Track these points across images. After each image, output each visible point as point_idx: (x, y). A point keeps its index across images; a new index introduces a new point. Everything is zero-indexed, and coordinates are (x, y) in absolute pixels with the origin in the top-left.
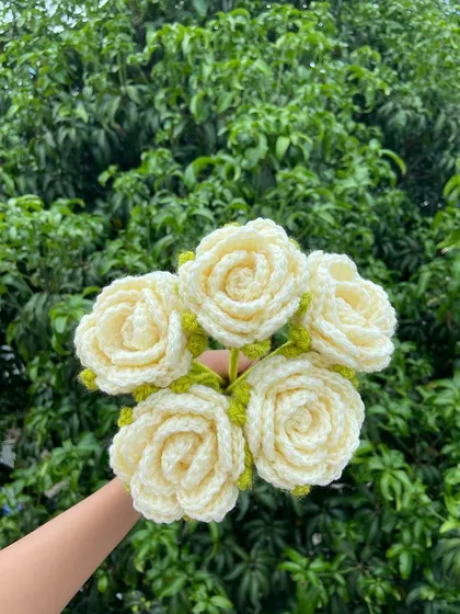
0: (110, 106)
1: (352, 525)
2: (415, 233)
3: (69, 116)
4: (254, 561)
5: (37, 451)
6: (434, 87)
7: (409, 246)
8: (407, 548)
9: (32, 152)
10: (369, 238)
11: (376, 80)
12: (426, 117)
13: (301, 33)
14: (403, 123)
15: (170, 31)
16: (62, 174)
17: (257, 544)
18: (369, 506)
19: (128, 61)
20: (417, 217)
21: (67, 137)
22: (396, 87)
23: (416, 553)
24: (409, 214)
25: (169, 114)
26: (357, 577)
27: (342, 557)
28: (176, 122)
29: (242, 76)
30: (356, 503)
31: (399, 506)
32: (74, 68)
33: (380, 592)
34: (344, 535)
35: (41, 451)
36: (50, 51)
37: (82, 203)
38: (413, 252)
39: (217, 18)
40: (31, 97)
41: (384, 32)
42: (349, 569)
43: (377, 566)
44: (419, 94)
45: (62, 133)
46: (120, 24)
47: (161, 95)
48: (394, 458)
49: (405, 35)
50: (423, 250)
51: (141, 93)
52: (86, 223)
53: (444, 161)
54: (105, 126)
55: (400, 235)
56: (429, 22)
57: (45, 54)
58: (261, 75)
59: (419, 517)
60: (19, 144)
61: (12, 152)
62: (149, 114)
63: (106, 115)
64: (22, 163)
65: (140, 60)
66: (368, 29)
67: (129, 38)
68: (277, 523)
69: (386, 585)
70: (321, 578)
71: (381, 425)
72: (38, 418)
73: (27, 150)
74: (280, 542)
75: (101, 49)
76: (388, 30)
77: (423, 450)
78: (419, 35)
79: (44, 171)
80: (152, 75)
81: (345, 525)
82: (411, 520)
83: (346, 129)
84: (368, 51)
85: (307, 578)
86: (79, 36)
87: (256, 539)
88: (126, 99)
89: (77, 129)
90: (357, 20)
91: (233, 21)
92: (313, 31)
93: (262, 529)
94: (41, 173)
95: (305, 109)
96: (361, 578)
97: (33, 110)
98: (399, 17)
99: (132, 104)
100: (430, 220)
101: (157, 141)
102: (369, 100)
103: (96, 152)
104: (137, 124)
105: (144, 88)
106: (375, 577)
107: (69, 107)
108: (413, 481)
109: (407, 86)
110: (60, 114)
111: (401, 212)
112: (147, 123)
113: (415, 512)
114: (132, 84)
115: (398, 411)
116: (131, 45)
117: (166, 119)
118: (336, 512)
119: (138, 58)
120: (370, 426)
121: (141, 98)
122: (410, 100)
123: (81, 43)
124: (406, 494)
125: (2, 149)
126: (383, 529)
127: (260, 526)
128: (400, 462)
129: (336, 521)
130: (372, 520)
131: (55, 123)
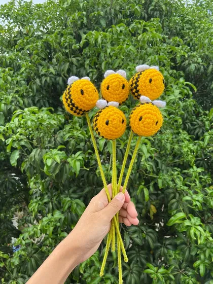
0: (65, 67)
1: (177, 252)
2: (201, 118)
3: (46, 72)
4: (132, 270)
5: (32, 221)
6: (207, 53)
7: (198, 124)
8: (203, 262)
9: (31, 87)
10: (180, 121)
11: (181, 51)
12: (204, 66)
13: (149, 33)
14: (194, 69)
15: (92, 34)
16: (43, 97)
17: (133, 262)
18: (184, 243)
19: (73, 48)
20: (201, 111)
21: (46, 80)
22: (189, 54)
23: (207, 265)
24: (198, 110)
25: (91, 70)
26: (180, 276)
27: (173, 267)
28: (94, 73)
29: (123, 53)
30: (178, 242)
31: (199, 242)
32: (48, 51)
33: (191, 283)
34: (173, 257)
35: (34, 220)
36: (38, 44)
37: (53, 109)
38: (200, 127)
39: (111, 27)
40: (30, 64)
41: (183, 29)
42: (176, 273)
43: (189, 271)
44: (201, 56)
45: (44, 79)
46: (69, 31)
47: (87, 62)
48: (196, 220)
49: (193, 30)
50: (205, 126)
51: (78, 61)
52: (57, 118)
54: (62, 76)
55: (193, 119)
56: (204, 25)
57: (36, 45)
58: (132, 52)
59: (208, 248)
60: (25, 84)
61: (22, 88)
62: (82, 70)
63: (63, 70)
64: (26, 93)
65: (78, 47)
66: (176, 28)
67: (72, 37)
68: (142, 252)
69: (193, 280)
70: (163, 277)
71: (189, 206)
72: (34, 204)
73: (28, 87)
74: (143, 261)
75: (60, 42)
76: (185, 29)
77: (208, 217)
78: (199, 30)
79: (35, 95)
80: (83, 53)
81: (174, 252)
82: (204, 249)
83: (169, 73)
84: (178, 39)
85: (157, 275)
86: (52, 37)
87: (132, 260)
88: (72, 63)
89: (50, 77)
90: (171, 25)
91: (119, 29)
92: (155, 32)
94: (34, 97)
96: (182, 277)
98: (190, 22)
99: (74, 65)
100: (207, 112)
102: (178, 60)
103: (58, 86)
105: (79, 58)
106: (188, 276)
107: (47, 67)
108: (205, 231)
109: (195, 53)
110: (43, 71)
111: (194, 109)
112: (81, 74)
113: (206, 245)
114: (74, 57)
115: (197, 199)
116: (74, 41)
117: (90, 72)
118: (169, 247)
119: (77, 46)
120: (184, 206)
121: (78, 63)
122: (196, 59)
123: (53, 40)
124: (202, 237)
125: (17, 87)
126: (191, 254)
127: (134, 254)
128: (199, 222)
129: (169, 250)
130: (186, 251)
131: (40, 75)
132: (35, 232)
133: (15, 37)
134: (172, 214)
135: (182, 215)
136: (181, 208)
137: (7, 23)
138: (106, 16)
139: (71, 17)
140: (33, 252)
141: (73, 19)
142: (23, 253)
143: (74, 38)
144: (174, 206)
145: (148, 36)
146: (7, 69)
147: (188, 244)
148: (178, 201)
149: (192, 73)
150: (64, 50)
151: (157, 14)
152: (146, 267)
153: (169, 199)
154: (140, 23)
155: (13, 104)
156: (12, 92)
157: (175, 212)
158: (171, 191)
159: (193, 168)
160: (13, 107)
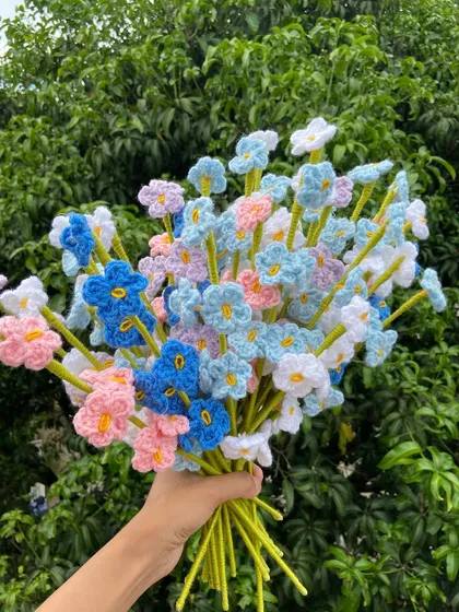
0: (165, 118)
1: (398, 526)
2: (455, 239)
3: (124, 127)
4: (296, 560)
5: (82, 446)
7: (449, 253)
8: (453, 549)
9: (89, 161)
11: (421, 89)
13: (353, 47)
14: (446, 130)
15: (229, 46)
16: (114, 183)
17: (299, 543)
18: (414, 508)
19: (185, 75)
21: (123, 146)
22: (437, 96)
24: (449, 220)
26: (402, 578)
27: (387, 558)
28: (231, 131)
29: (298, 88)
30: (400, 505)
31: (450, 506)
32: (130, 81)
33: (426, 593)
34: (390, 536)
36: (109, 65)
37: (136, 208)
38: (452, 258)
39: (272, 32)
40: (90, 109)
41: (423, 42)
42: (393, 570)
43: (422, 568)
45: (119, 143)
46: (176, 40)
47: (217, 107)
48: (442, 460)
51: (194, 103)
54: (159, 136)
55: (439, 241)
57: (105, 69)
58: (315, 86)
60: (76, 153)
61: (70, 161)
62: (202, 124)
63: (161, 125)
64: (78, 171)
65: (197, 73)
66: (407, 39)
67: (184, 53)
68: (317, 523)
69: (432, 586)
70: (366, 577)
71: (428, 428)
73: (85, 160)
74: (322, 542)
75: (158, 63)
76: (427, 41)
79: (98, 178)
80: (205, 87)
81: (391, 526)
82: (458, 522)
83: (393, 137)
84: (413, 61)
85: (352, 573)
86: (141, 51)
87: (297, 538)
88: (180, 111)
89: (133, 140)
90: (396, 32)
91: (288, 36)
92: (365, 46)
93: (302, 529)
94: (95, 181)
95: (359, 118)
96: (405, 579)
97: (92, 122)
98: (438, 28)
99: (185, 114)
101: (209, 150)
102: (414, 108)
103: (149, 160)
104: (189, 134)
105: (198, 100)
106: (421, 578)
107: (125, 118)
109: (450, 94)
110: (117, 126)
111: (441, 218)
112: (199, 133)
114: (186, 96)
115: (447, 413)
116: (188, 60)
117: (222, 129)
118: (378, 514)
119: (195, 71)
120: (415, 429)
121: (194, 109)
122: (452, 108)
123: (143, 57)
124: (455, 495)
125: (59, 158)
126: (428, 531)
127: (301, 526)
128: (449, 464)
129: (380, 522)
130: (417, 524)
131: (111, 133)
132: (90, 470)
133: (57, 50)
134: (391, 444)
135: (412, 447)
136: (410, 433)
137: (40, 21)
138: (258, 8)
139: (184, 8)
140: (85, 512)
141: (188, 12)
142: (65, 513)
143: (188, 55)
144: (395, 428)
145: (352, 53)
146: (39, 120)
147: (422, 510)
148: (402, 417)
149: (442, 138)
150: (165, 80)
151: (366, 7)
152: (326, 554)
153: (384, 412)
154: (333, 25)
155: (51, 195)
156: (49, 170)
157: (396, 440)
158: (387, 394)
159: (439, 347)
160: (52, 203)
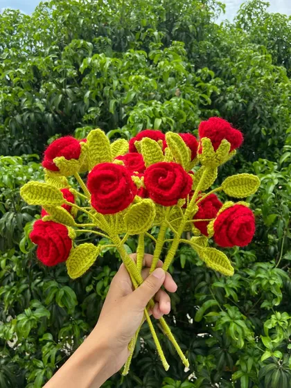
0: (56, 100)
1: (209, 358)
3: (30, 106)
4: (145, 385)
5: (4, 317)
6: (247, 88)
8: (245, 373)
9: (7, 126)
12: (243, 104)
14: (231, 107)
16: (25, 140)
17: (147, 373)
18: (218, 345)
19: (68, 75)
21: (29, 117)
27: (202, 380)
30: (210, 343)
34: (204, 365)
35: (7, 316)
37: (38, 157)
44: (238, 92)
45: (26, 116)
47: (87, 95)
51: (75, 93)
53: (254, 129)
54: (52, 111)
62: (80, 104)
63: (53, 105)
65: (75, 74)
74: (162, 372)
77: (250, 307)
78: (239, 58)
80: (82, 83)
81: (205, 358)
87: (146, 370)
88: (65, 95)
89: (35, 113)
93: (150, 364)
94: (12, 139)
99: (68, 99)
101: (84, 120)
103: (47, 127)
104: (71, 110)
107: (31, 100)
109: (232, 88)
110: (26, 105)
112: (78, 110)
114: (70, 88)
118: (197, 351)
120: (216, 292)
121: (73, 96)
122: (233, 95)
127: (149, 362)
128: (238, 315)
129: (199, 356)
130: (220, 355)
131: (22, 109)
132: (5, 334)
135: (213, 302)
136: (213, 294)
144: (204, 290)
148: (208, 285)
151: (182, 36)
153: (196, 282)
158: (198, 270)
